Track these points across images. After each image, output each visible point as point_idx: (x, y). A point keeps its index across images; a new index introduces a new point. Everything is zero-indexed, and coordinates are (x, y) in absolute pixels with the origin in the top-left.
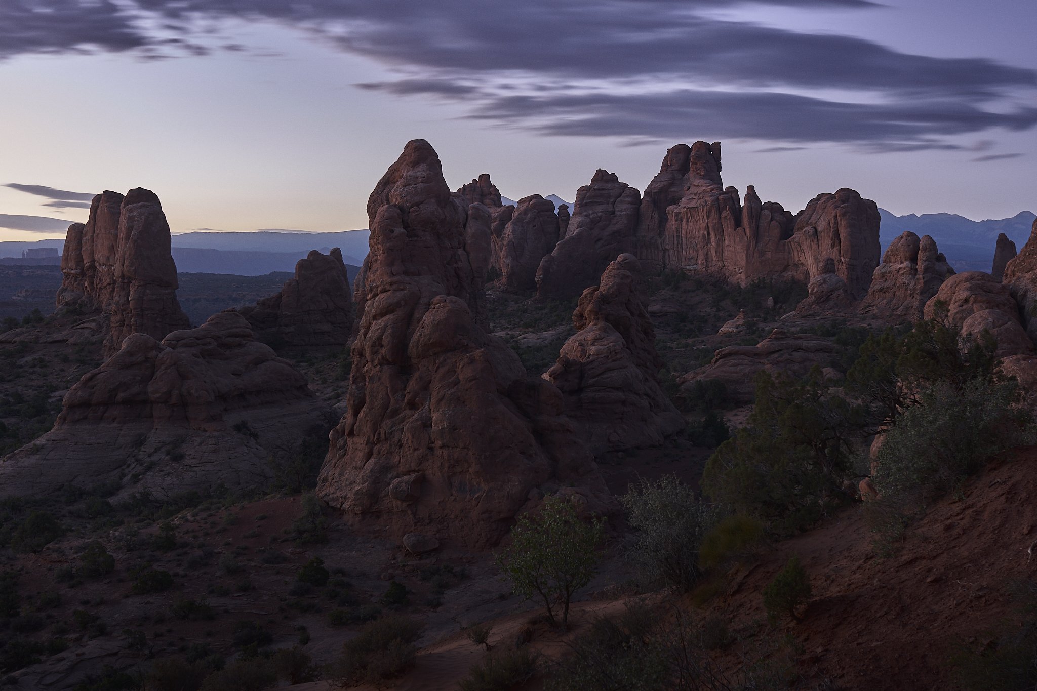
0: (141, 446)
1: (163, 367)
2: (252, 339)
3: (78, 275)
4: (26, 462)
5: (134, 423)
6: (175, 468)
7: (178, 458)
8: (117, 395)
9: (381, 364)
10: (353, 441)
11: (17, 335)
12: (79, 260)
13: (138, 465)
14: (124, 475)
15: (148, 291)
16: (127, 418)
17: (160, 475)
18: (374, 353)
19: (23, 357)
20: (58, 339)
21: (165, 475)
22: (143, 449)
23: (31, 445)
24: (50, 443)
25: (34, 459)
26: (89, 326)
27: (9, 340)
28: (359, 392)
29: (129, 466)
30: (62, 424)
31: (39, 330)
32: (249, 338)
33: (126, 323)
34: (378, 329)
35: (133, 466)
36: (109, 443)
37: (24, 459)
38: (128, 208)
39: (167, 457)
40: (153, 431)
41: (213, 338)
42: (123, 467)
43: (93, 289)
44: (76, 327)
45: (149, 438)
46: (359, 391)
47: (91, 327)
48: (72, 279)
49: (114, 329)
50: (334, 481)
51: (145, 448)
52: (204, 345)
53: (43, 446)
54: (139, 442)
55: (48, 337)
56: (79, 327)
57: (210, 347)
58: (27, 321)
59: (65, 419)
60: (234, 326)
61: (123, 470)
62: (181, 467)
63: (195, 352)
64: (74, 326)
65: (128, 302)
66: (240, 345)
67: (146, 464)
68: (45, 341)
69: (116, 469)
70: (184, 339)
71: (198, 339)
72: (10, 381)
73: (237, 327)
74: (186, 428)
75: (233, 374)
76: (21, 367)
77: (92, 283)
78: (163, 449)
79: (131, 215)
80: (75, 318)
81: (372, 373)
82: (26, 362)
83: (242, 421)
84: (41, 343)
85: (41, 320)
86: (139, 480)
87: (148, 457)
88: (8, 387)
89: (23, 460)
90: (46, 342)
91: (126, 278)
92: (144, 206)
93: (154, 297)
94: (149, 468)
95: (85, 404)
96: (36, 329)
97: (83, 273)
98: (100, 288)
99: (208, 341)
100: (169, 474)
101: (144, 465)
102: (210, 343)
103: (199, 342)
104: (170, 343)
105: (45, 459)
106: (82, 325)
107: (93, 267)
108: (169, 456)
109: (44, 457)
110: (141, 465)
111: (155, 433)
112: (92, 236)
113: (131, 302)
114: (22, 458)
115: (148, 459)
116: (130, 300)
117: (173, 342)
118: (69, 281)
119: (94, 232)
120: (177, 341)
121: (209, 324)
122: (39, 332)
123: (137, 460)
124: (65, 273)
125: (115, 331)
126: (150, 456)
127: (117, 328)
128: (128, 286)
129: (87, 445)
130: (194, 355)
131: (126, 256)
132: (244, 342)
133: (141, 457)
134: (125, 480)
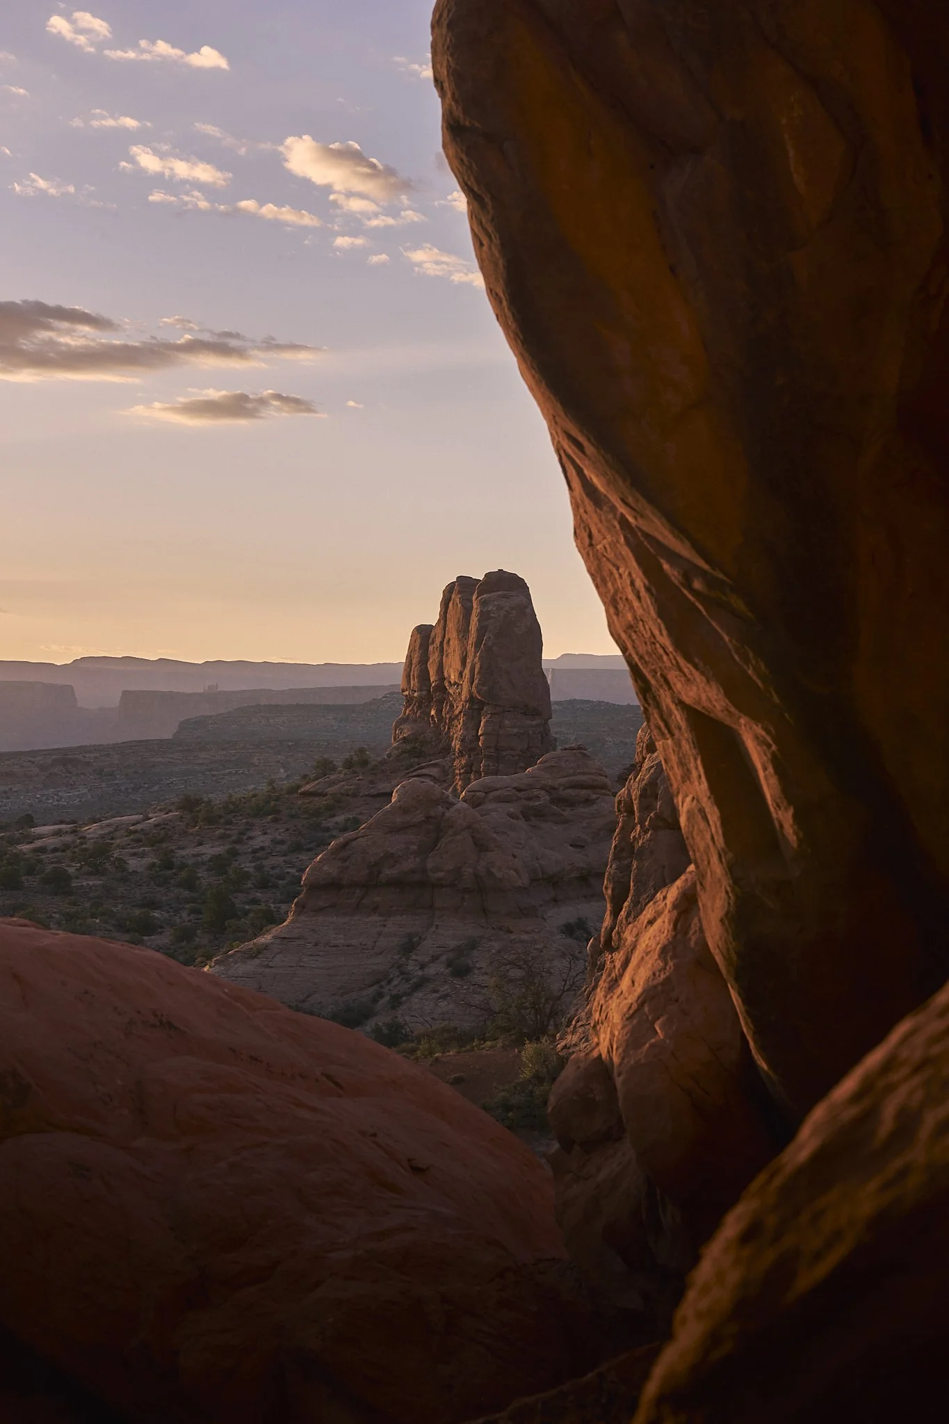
0: (411, 952)
1: (450, 832)
2: (608, 792)
3: (423, 699)
4: (241, 968)
5: (404, 916)
6: (456, 988)
7: (461, 971)
8: (380, 872)
9: (654, 827)
10: (612, 958)
11: (333, 783)
12: (424, 676)
13: (404, 981)
14: (381, 995)
15: (507, 722)
16: (395, 908)
17: (432, 997)
18: (646, 808)
19: (334, 816)
20: (384, 791)
21: (440, 998)
22: (414, 957)
23: (249, 945)
24: (278, 941)
25: (251, 966)
26: (428, 773)
27: (320, 791)
28: (621, 875)
29: (389, 982)
30: (299, 915)
31: (361, 778)
32: (603, 791)
33: (474, 769)
34: (653, 767)
35: (395, 982)
36: (365, 945)
37: (239, 965)
38: (481, 599)
39: (447, 971)
40: (433, 929)
41: (544, 790)
42: (383, 983)
43: (441, 719)
44: (410, 775)
45: (425, 939)
46: (621, 873)
47: (431, 774)
48: (415, 705)
49: (458, 778)
50: (580, 1023)
51: (417, 955)
52: (529, 799)
53: (266, 947)
54: (409, 946)
55: (372, 788)
56: (415, 773)
57: (537, 803)
58: (349, 764)
59: (304, 907)
60: (578, 771)
61: (382, 987)
62: (465, 987)
63: (512, 810)
64: (408, 773)
65: (478, 738)
66: (588, 802)
67: (414, 980)
68: (367, 793)
69: (372, 986)
70: (497, 790)
71: (519, 790)
72: (309, 850)
73: (584, 774)
74: (482, 927)
75: (570, 845)
76: (328, 829)
77: (439, 711)
78: (443, 958)
79: (484, 610)
80: (412, 760)
81: (641, 842)
82: (336, 823)
83: (580, 919)
84: (362, 797)
85: (364, 763)
86: (401, 1003)
87: (420, 969)
88: (304, 858)
89: (236, 966)
90: (368, 795)
91: (477, 703)
92: (504, 596)
93: (515, 730)
94: (417, 987)
95: (333, 885)
96: (358, 776)
97: (429, 698)
98: (450, 717)
99: (536, 793)
100: (445, 997)
101: (412, 982)
102: (538, 797)
103: (520, 794)
104: (475, 795)
105: (267, 966)
106: (419, 771)
107: (441, 688)
108: (450, 969)
109: (267, 962)
110: (408, 980)
111: (434, 932)
112: (442, 643)
113: (481, 738)
114: (235, 964)
115: (420, 973)
116: (480, 735)
117: (478, 794)
118: (410, 708)
119: (445, 636)
120: (486, 793)
121: (539, 769)
122: (360, 780)
123: (402, 973)
124: (406, 696)
125: (459, 780)
126: (422, 967)
127: (462, 776)
128: (479, 715)
129: (330, 947)
130: (511, 816)
131: (476, 670)
132: (594, 796)
133: (410, 968)
134: (383, 1001)
